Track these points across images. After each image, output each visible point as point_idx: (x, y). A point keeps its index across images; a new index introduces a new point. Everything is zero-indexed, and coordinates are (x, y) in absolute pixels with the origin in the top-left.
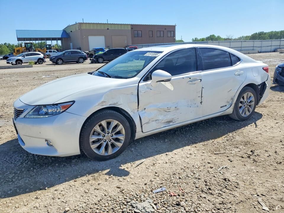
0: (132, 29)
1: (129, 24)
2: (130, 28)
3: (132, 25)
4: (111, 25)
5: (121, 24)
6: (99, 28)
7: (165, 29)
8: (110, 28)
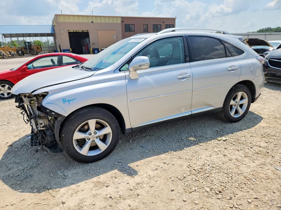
0: (122, 22)
1: (119, 17)
2: (119, 21)
3: (122, 17)
4: (96, 18)
5: (109, 17)
6: (81, 21)
7: (163, 22)
8: (94, 21)
